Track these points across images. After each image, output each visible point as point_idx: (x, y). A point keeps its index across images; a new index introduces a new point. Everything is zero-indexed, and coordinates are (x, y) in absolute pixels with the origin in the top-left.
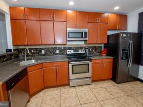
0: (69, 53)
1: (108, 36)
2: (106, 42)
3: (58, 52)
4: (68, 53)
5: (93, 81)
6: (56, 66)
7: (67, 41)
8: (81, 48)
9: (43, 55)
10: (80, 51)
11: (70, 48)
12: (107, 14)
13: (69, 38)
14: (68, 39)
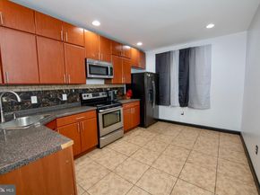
0: (86, 98)
1: (132, 75)
2: (130, 82)
3: (65, 97)
4: (84, 98)
5: (125, 132)
6: (79, 121)
7: (87, 78)
8: (101, 90)
9: (35, 106)
10: (101, 95)
11: (86, 91)
12: (128, 47)
13: (90, 74)
14: (89, 76)
